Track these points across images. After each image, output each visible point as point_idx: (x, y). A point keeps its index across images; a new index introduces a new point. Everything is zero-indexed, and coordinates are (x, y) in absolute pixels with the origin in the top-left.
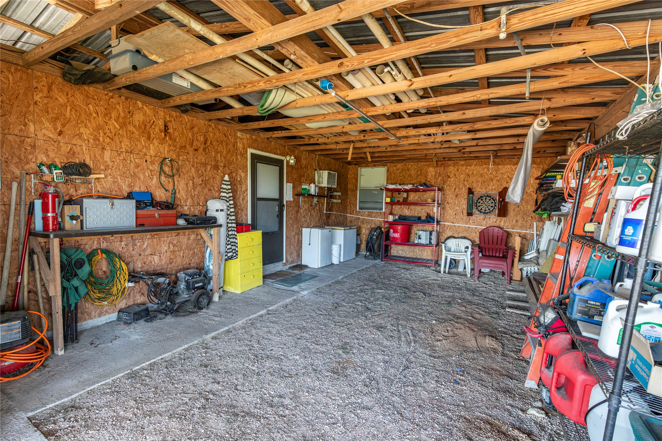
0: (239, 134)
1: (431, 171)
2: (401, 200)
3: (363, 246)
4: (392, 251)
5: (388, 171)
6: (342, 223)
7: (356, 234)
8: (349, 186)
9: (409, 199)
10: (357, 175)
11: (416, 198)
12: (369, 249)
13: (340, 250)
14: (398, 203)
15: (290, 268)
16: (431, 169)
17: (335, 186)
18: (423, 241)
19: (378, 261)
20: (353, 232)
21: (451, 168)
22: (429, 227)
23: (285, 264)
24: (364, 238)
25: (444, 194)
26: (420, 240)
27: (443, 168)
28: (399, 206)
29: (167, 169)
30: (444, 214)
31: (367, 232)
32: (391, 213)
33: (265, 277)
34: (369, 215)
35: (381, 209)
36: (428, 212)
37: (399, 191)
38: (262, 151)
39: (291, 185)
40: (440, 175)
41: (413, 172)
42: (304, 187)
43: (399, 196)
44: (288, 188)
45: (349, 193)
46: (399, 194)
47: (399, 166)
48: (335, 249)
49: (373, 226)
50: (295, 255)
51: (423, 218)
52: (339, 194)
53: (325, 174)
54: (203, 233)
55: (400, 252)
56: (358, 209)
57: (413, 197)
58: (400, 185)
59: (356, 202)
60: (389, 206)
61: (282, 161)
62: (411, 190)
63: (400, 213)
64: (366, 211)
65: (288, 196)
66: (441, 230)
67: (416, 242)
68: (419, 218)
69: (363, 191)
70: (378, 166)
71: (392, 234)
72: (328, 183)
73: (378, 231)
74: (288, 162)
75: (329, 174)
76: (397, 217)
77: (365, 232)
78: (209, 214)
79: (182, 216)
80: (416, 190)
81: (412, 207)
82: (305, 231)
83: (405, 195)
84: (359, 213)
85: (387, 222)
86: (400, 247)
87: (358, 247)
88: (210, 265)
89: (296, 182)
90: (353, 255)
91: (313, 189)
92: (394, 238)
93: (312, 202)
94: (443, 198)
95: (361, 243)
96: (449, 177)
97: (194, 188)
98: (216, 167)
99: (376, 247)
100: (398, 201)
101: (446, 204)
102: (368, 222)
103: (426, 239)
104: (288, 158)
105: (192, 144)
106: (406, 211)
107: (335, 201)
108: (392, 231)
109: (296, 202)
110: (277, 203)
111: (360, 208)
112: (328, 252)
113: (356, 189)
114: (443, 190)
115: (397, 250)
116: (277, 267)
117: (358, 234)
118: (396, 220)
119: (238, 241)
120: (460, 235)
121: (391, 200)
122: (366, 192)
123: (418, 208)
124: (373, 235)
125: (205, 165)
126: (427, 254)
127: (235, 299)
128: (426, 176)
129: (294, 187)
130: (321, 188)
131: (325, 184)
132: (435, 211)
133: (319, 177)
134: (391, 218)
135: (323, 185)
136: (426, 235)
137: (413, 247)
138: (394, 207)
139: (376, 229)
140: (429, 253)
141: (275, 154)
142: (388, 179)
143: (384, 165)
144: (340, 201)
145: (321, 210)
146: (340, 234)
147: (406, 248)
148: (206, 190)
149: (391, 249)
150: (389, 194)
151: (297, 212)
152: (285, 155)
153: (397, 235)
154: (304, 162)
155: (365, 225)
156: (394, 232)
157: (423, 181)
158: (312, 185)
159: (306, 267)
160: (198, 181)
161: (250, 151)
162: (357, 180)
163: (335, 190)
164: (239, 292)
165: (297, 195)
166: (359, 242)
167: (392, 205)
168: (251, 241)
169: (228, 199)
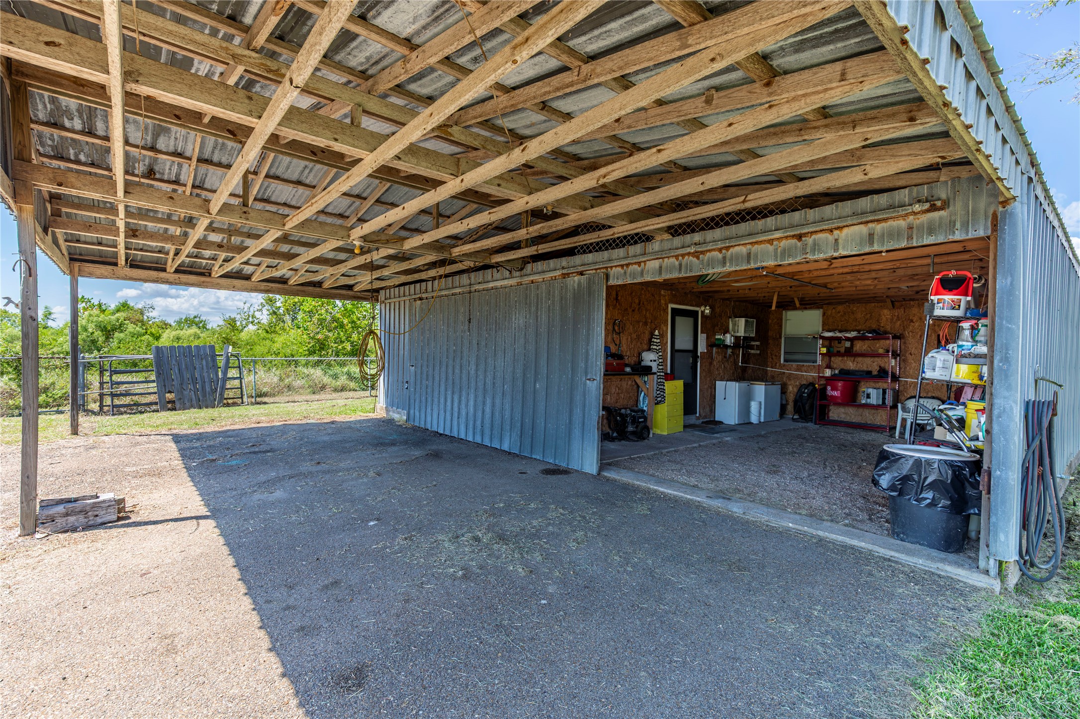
0: (662, 292)
1: (886, 314)
2: (842, 350)
3: (790, 408)
4: (831, 414)
5: (824, 314)
6: (762, 378)
7: (779, 391)
8: (770, 333)
9: (855, 349)
10: (781, 319)
11: (864, 348)
12: (797, 410)
13: (760, 408)
14: (839, 354)
15: (703, 423)
16: (886, 311)
17: (753, 335)
18: (873, 401)
19: (810, 425)
20: (776, 389)
21: (915, 310)
22: (882, 385)
23: (698, 418)
24: (791, 397)
25: (905, 343)
26: (869, 400)
27: (902, 310)
28: (840, 358)
29: (616, 328)
30: (905, 368)
31: (796, 390)
32: (828, 367)
33: (685, 427)
34: (799, 369)
35: (815, 361)
36: (882, 365)
37: (839, 339)
38: (680, 304)
39: (705, 335)
40: (898, 319)
41: (859, 315)
42: (717, 337)
43: (840, 345)
44: (702, 339)
45: (770, 341)
46: (840, 343)
47: (840, 308)
48: (754, 406)
49: (805, 382)
50: (708, 409)
51: (875, 373)
52: (758, 343)
53: (742, 322)
54: (639, 380)
55: (843, 416)
56: (782, 361)
57: (859, 346)
58: (840, 331)
59: (780, 353)
60: (827, 358)
61: (697, 312)
62: (855, 338)
63: (842, 366)
64: (794, 364)
65: (702, 348)
66: (902, 388)
67: (863, 402)
68: (869, 373)
69: (789, 339)
70: (810, 308)
71: (830, 392)
72: (745, 332)
73: (811, 388)
74: (703, 312)
75: (746, 322)
76: (837, 372)
77: (792, 389)
78: (643, 364)
79: (627, 365)
80: (863, 338)
81: (860, 359)
82: (720, 385)
83: (848, 344)
84: (782, 367)
85: (823, 377)
86: (842, 410)
87: (783, 408)
88: (644, 404)
89: (710, 333)
90: (777, 416)
91: (729, 340)
92: (832, 396)
93: (726, 353)
94: (903, 347)
95: (787, 404)
96: (912, 321)
97: (631, 342)
98: (646, 324)
99: (807, 408)
100: (839, 352)
101: (908, 355)
102: (797, 377)
103: (878, 398)
104: (703, 308)
105: (631, 307)
106: (850, 364)
107: (753, 352)
108: (829, 388)
109: (709, 352)
110: (690, 354)
111: (785, 361)
112: (745, 409)
113: (780, 338)
114: (904, 338)
115: (836, 413)
116: (692, 420)
117: (784, 391)
118: (835, 374)
119: (666, 388)
120: (930, 395)
121: (828, 350)
122: (793, 340)
123: (868, 360)
124: (804, 392)
125: (638, 322)
126: (880, 418)
127: (661, 438)
128: (878, 321)
129: (707, 338)
130: (737, 338)
131: (741, 333)
132: (892, 363)
133: (734, 325)
134: (828, 373)
135: (739, 334)
136: (878, 394)
137: (861, 410)
138: (833, 359)
139: (807, 386)
140: (884, 417)
141: (691, 305)
142: (824, 324)
143: (818, 308)
144: (758, 352)
145: (736, 363)
146: (760, 390)
147: (851, 410)
148: (639, 344)
149: (829, 411)
150: (827, 343)
151: (711, 364)
152: (699, 306)
153: (835, 393)
154: (718, 310)
155: (793, 382)
156: (832, 390)
157: (874, 326)
158: (728, 336)
159: (721, 423)
160: (634, 336)
161: (671, 306)
162: (781, 326)
163: (752, 339)
164: (665, 433)
165: (711, 345)
166: (784, 402)
167: (830, 357)
168: (675, 388)
169: (657, 351)
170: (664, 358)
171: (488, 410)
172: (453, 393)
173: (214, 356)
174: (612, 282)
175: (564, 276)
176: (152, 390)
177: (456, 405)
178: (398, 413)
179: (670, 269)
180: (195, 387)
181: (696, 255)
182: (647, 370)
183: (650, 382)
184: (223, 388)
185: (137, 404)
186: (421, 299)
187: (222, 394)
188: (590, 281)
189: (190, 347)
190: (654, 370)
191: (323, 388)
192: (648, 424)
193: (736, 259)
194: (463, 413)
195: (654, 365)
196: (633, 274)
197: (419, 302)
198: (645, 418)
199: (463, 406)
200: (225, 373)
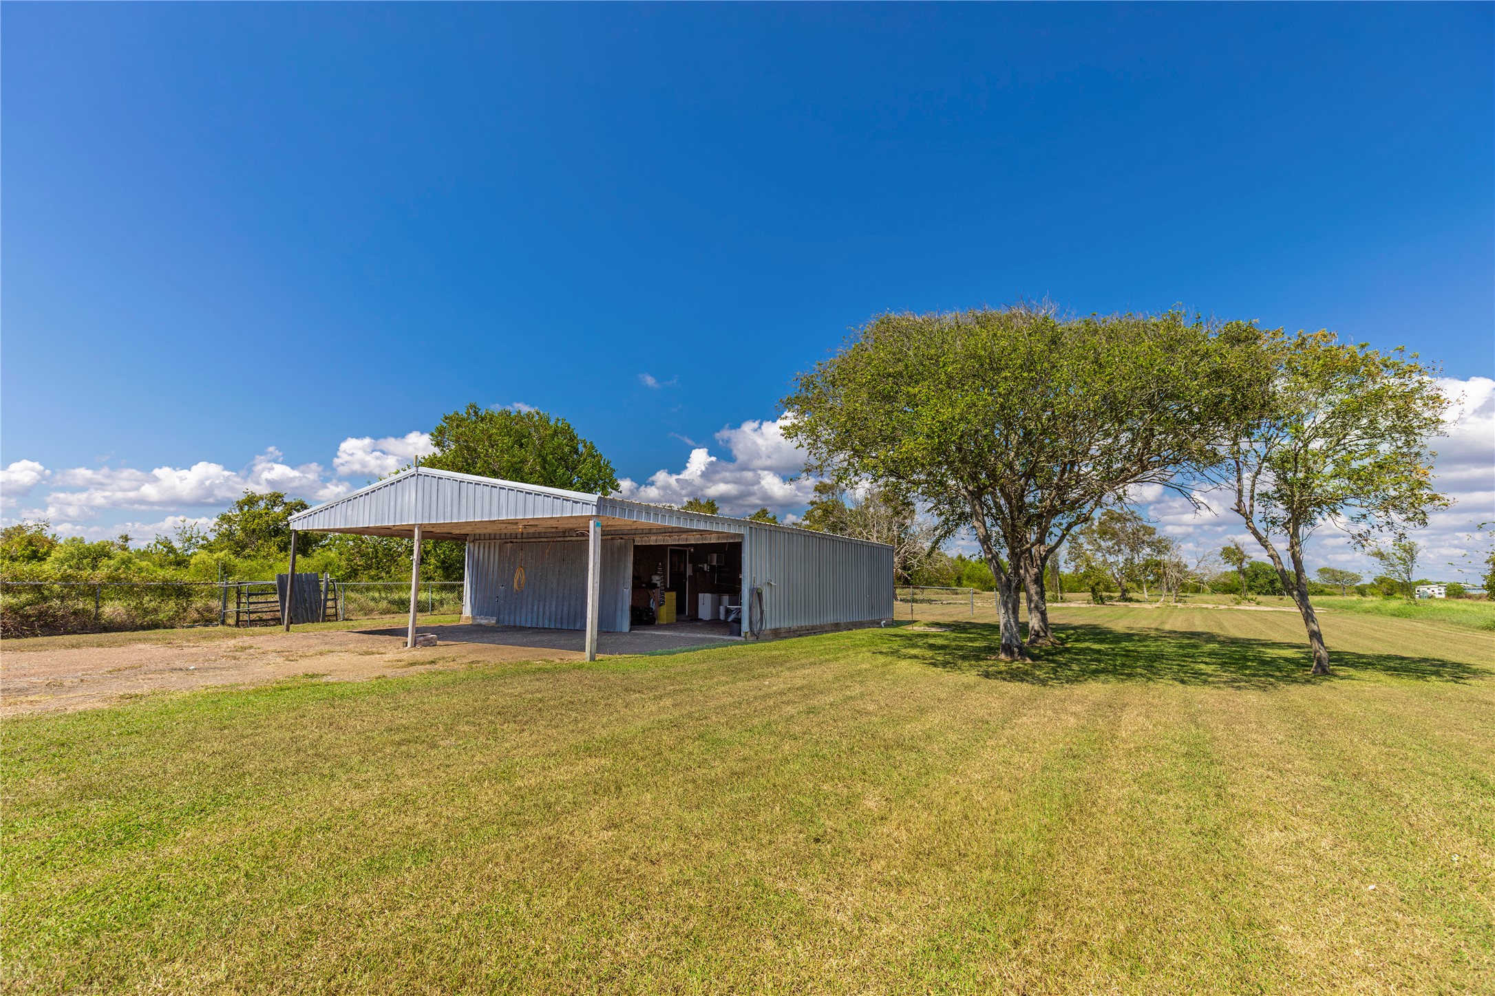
15: (690, 619)
23: (686, 615)
29: (638, 565)
33: (677, 617)
39: (691, 565)
44: (689, 567)
48: (722, 609)
50: (692, 611)
52: (726, 570)
54: (650, 592)
61: (686, 550)
65: (689, 572)
72: (717, 562)
74: (690, 550)
75: (718, 556)
78: (653, 582)
79: (643, 583)
82: (701, 595)
88: (653, 606)
89: (694, 563)
91: (706, 567)
93: (705, 576)
97: (647, 572)
104: (689, 548)
107: (723, 575)
109: (694, 576)
110: (682, 576)
112: (716, 611)
116: (683, 617)
119: (666, 597)
127: (662, 625)
129: (693, 566)
130: (712, 566)
133: (711, 558)
135: (713, 564)
144: (727, 575)
145: (712, 582)
146: (726, 599)
151: (695, 583)
152: (687, 547)
158: (706, 565)
159: (701, 617)
160: (647, 566)
161: (669, 548)
164: (665, 623)
165: (695, 571)
168: (671, 597)
169: (660, 575)
170: (665, 579)
171: (566, 608)
172: (539, 601)
173: (317, 582)
174: (636, 544)
175: (612, 539)
176: (276, 609)
177: (541, 609)
178: (486, 619)
179: (660, 541)
180: (305, 605)
181: (669, 536)
182: (655, 586)
183: (657, 592)
184: (325, 608)
185: (261, 620)
186: (511, 542)
187: (324, 612)
188: (626, 544)
189: (301, 574)
190: (659, 585)
191: (372, 611)
192: (655, 616)
193: (683, 539)
194: (548, 613)
195: (658, 583)
196: (645, 542)
197: (510, 544)
198: (653, 613)
199: (547, 608)
200: (326, 596)
